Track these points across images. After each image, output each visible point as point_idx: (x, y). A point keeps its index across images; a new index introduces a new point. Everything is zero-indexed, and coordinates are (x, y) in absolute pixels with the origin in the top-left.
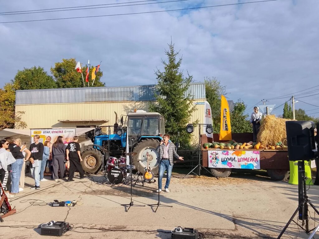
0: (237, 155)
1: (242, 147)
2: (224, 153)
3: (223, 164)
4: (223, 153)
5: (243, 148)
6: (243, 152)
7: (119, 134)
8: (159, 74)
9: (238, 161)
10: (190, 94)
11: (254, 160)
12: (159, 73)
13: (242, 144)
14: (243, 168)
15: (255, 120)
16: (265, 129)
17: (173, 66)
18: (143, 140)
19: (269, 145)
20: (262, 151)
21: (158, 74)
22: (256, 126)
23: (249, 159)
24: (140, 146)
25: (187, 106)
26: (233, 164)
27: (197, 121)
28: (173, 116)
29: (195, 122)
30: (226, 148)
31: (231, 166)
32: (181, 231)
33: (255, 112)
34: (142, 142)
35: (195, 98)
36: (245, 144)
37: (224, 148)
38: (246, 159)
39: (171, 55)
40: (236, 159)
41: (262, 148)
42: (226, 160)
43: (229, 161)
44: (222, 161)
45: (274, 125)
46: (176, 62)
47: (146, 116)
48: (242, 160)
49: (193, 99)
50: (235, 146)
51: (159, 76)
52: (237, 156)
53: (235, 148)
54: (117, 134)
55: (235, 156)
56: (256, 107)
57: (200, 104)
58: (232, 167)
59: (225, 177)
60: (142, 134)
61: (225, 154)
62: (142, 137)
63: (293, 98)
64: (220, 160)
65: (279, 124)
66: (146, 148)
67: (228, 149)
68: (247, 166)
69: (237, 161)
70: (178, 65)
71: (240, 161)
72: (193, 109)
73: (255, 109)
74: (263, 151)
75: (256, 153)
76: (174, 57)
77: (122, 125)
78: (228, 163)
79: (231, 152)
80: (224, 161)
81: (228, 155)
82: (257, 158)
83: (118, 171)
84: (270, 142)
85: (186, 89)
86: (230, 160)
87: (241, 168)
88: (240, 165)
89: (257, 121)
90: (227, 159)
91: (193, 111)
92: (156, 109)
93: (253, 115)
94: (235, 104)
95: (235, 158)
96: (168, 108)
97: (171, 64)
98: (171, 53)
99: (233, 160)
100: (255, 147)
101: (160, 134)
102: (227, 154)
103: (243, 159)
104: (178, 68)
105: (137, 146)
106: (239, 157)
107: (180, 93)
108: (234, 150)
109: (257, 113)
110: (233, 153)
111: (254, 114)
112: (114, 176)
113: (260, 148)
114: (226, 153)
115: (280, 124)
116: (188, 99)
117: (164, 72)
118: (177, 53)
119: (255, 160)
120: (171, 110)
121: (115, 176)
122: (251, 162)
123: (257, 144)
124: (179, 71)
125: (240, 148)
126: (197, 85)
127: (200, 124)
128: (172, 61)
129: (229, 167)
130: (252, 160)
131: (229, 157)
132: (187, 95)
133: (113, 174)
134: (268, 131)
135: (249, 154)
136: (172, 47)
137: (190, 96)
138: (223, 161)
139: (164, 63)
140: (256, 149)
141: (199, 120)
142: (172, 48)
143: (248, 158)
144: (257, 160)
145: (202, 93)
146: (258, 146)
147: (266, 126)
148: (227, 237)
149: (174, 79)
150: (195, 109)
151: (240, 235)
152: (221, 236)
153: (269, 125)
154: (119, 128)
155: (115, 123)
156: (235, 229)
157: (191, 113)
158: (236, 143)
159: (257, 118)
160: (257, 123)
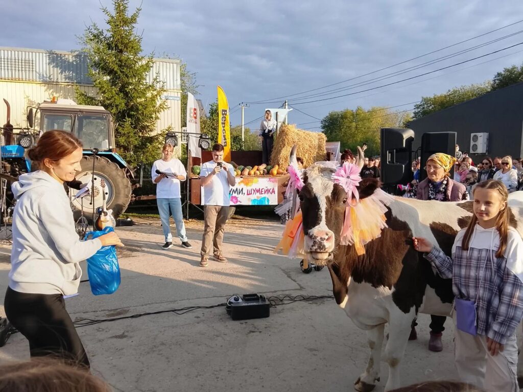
0: (246, 184)
1: (252, 172)
5: (255, 174)
6: (255, 179)
7: (25, 145)
8: (96, 32)
9: (248, 194)
10: (156, 79)
11: (269, 191)
12: (95, 29)
13: (251, 168)
14: (253, 204)
15: (266, 131)
16: (285, 145)
17: (121, 20)
21: (93, 31)
22: (268, 141)
23: (263, 190)
25: (153, 99)
26: (239, 199)
27: (169, 128)
28: (129, 117)
29: (167, 130)
31: (237, 202)
32: (240, 300)
33: (267, 118)
35: (165, 87)
36: (256, 167)
38: (258, 191)
40: (245, 191)
41: (282, 174)
43: (234, 195)
45: (297, 140)
46: (129, 14)
47: (81, 111)
48: (253, 191)
49: (162, 89)
50: (243, 170)
51: (96, 36)
52: (245, 186)
53: (241, 174)
54: (19, 144)
55: (242, 186)
56: (269, 111)
57: (171, 98)
58: (238, 204)
63: (287, 104)
66: (85, 173)
68: (260, 201)
69: (246, 194)
70: (133, 20)
71: (250, 194)
72: (162, 107)
73: (268, 114)
75: (273, 182)
77: (32, 127)
82: (273, 189)
85: (147, 67)
86: (235, 193)
87: (251, 204)
88: (249, 199)
89: (271, 133)
91: (162, 110)
92: (91, 101)
93: (264, 122)
95: (242, 189)
96: (120, 101)
97: (120, 16)
99: (239, 193)
100: (272, 171)
101: (111, 147)
103: (254, 191)
104: (134, 25)
106: (249, 188)
107: (138, 74)
108: (242, 177)
109: (270, 120)
110: (239, 181)
111: (266, 121)
113: (277, 174)
115: (305, 139)
116: (152, 87)
117: (108, 30)
119: (271, 191)
120: (123, 104)
122: (266, 195)
123: (273, 168)
124: (134, 32)
125: (249, 174)
126: (165, 63)
127: (188, 133)
128: (121, 10)
130: (268, 191)
132: (152, 80)
135: (264, 183)
137: (157, 82)
139: (105, 11)
140: (272, 174)
141: (173, 126)
144: (273, 192)
145: (175, 79)
146: (275, 171)
147: (286, 140)
148: (300, 300)
149: (126, 46)
150: (165, 107)
151: (314, 295)
152: (293, 299)
153: (291, 140)
154: (25, 133)
155: (6, 123)
156: (301, 288)
157: (158, 114)
158: (243, 167)
159: (270, 129)
160: (270, 135)
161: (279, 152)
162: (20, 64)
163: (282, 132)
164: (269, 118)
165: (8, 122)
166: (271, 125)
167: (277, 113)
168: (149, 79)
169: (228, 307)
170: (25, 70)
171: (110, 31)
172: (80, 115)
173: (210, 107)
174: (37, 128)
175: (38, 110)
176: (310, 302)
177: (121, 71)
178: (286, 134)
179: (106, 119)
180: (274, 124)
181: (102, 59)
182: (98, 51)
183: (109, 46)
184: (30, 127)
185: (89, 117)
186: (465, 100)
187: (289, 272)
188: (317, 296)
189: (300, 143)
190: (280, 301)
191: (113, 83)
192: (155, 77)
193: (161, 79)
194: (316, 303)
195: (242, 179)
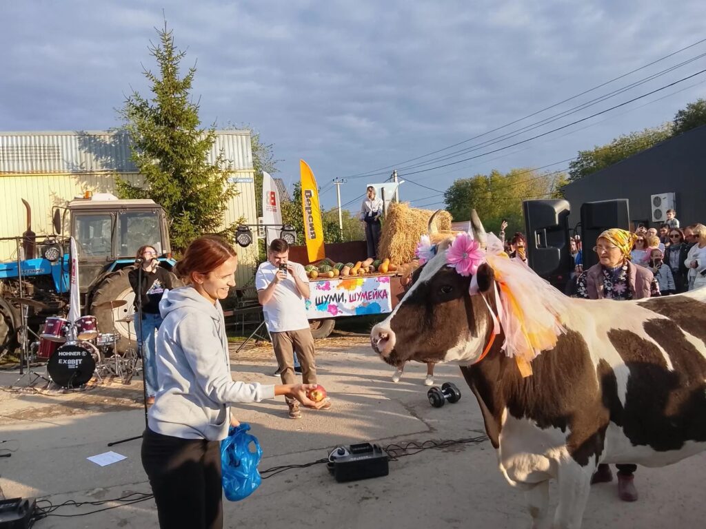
0: (348, 288)
1: (355, 271)
2: (321, 286)
3: (319, 309)
4: (319, 287)
5: (358, 273)
6: (359, 280)
7: (52, 258)
8: (138, 104)
9: (351, 301)
10: (220, 157)
11: (379, 294)
12: (138, 100)
13: (353, 264)
14: (359, 314)
15: (370, 214)
16: (396, 231)
17: (171, 86)
18: (120, 271)
19: (405, 262)
20: (394, 276)
21: (135, 102)
22: (373, 227)
23: (371, 294)
24: (113, 286)
25: (217, 184)
26: (339, 309)
27: (241, 219)
28: (186, 210)
29: (238, 223)
30: (323, 276)
31: (336, 312)
32: (347, 454)
33: (370, 197)
34: (119, 274)
35: (233, 166)
36: (359, 263)
37: (318, 276)
38: (364, 295)
39: (167, 59)
40: (346, 297)
41: (395, 270)
42: (324, 300)
43: (332, 303)
44: (317, 305)
45: (412, 223)
46: (180, 77)
47: (123, 207)
48: (357, 297)
49: (229, 170)
50: (341, 269)
51: (139, 109)
52: (347, 290)
53: (340, 274)
54: (44, 257)
55: (342, 290)
56: (372, 187)
57: (241, 181)
58: (339, 314)
59: (323, 336)
60: (118, 255)
61: (323, 289)
62: (118, 262)
63: (396, 175)
64: (313, 301)
65: (419, 220)
67: (328, 277)
68: (369, 309)
69: (348, 300)
70: (186, 84)
71: (353, 301)
72: (230, 193)
73: (371, 191)
74: (397, 275)
75: (383, 282)
76: (175, 62)
77: (59, 233)
78: (330, 306)
79: (334, 283)
80: (322, 303)
81: (329, 289)
82: (385, 291)
83: (79, 353)
84: (407, 255)
85: (208, 143)
86: (333, 300)
87: (355, 314)
88: (353, 307)
89: (376, 217)
90: (327, 299)
91: (230, 198)
92: (136, 193)
93: (367, 202)
94: (296, 185)
95: (343, 294)
96: (175, 190)
97: (169, 81)
98: (166, 52)
99: (339, 300)
100: (381, 267)
101: (165, 252)
102: (327, 287)
103: (359, 296)
104: (187, 91)
105: (107, 286)
106: (352, 292)
107: (197, 153)
108: (341, 279)
109: (373, 199)
110: (338, 284)
111: (369, 201)
112: (66, 365)
113: (389, 270)
114: (324, 285)
115: (423, 220)
116: (215, 168)
117: (154, 100)
118: (182, 55)
119: (382, 294)
120: (179, 194)
121: (70, 367)
122: (375, 300)
123: (382, 262)
124: (189, 99)
125: (351, 273)
126: (231, 136)
127: (266, 226)
128: (169, 72)
129: (332, 316)
131: (331, 293)
132: (214, 160)
133: (65, 361)
134: (402, 235)
136: (167, 38)
137: (222, 161)
138: (320, 304)
139: (149, 75)
140: (382, 271)
141: (246, 217)
142: (169, 39)
143: (369, 293)
144: (385, 294)
145: (245, 155)
146: (385, 267)
147: (398, 225)
148: (431, 448)
149: (179, 118)
150: (234, 192)
151: (450, 439)
152: (420, 447)
153: (403, 223)
154: (51, 241)
155: (26, 230)
156: (431, 430)
157: (225, 203)
158: (341, 264)
159: (375, 210)
160: (375, 220)
161: (389, 241)
162: (42, 151)
163: (392, 214)
164: (373, 196)
165: (29, 228)
166: (376, 205)
167: (382, 189)
168: (211, 160)
169: (330, 465)
170: (49, 160)
171: (157, 101)
172: (122, 212)
173: (295, 187)
174: (67, 234)
175: (68, 210)
176: (445, 449)
177: (173, 151)
178: (397, 216)
179: (156, 215)
180: (380, 205)
181: (148, 138)
182: (142, 127)
183: (157, 120)
184: (56, 234)
185: (135, 215)
186: (639, 150)
187: (414, 407)
188: (454, 439)
189: (417, 227)
190: (401, 450)
191: (164, 167)
192: (219, 155)
193: (227, 158)
194: (454, 451)
195: (341, 281)
